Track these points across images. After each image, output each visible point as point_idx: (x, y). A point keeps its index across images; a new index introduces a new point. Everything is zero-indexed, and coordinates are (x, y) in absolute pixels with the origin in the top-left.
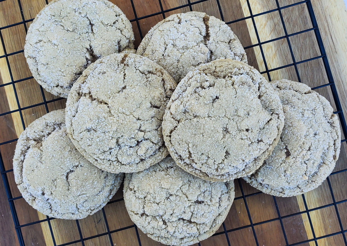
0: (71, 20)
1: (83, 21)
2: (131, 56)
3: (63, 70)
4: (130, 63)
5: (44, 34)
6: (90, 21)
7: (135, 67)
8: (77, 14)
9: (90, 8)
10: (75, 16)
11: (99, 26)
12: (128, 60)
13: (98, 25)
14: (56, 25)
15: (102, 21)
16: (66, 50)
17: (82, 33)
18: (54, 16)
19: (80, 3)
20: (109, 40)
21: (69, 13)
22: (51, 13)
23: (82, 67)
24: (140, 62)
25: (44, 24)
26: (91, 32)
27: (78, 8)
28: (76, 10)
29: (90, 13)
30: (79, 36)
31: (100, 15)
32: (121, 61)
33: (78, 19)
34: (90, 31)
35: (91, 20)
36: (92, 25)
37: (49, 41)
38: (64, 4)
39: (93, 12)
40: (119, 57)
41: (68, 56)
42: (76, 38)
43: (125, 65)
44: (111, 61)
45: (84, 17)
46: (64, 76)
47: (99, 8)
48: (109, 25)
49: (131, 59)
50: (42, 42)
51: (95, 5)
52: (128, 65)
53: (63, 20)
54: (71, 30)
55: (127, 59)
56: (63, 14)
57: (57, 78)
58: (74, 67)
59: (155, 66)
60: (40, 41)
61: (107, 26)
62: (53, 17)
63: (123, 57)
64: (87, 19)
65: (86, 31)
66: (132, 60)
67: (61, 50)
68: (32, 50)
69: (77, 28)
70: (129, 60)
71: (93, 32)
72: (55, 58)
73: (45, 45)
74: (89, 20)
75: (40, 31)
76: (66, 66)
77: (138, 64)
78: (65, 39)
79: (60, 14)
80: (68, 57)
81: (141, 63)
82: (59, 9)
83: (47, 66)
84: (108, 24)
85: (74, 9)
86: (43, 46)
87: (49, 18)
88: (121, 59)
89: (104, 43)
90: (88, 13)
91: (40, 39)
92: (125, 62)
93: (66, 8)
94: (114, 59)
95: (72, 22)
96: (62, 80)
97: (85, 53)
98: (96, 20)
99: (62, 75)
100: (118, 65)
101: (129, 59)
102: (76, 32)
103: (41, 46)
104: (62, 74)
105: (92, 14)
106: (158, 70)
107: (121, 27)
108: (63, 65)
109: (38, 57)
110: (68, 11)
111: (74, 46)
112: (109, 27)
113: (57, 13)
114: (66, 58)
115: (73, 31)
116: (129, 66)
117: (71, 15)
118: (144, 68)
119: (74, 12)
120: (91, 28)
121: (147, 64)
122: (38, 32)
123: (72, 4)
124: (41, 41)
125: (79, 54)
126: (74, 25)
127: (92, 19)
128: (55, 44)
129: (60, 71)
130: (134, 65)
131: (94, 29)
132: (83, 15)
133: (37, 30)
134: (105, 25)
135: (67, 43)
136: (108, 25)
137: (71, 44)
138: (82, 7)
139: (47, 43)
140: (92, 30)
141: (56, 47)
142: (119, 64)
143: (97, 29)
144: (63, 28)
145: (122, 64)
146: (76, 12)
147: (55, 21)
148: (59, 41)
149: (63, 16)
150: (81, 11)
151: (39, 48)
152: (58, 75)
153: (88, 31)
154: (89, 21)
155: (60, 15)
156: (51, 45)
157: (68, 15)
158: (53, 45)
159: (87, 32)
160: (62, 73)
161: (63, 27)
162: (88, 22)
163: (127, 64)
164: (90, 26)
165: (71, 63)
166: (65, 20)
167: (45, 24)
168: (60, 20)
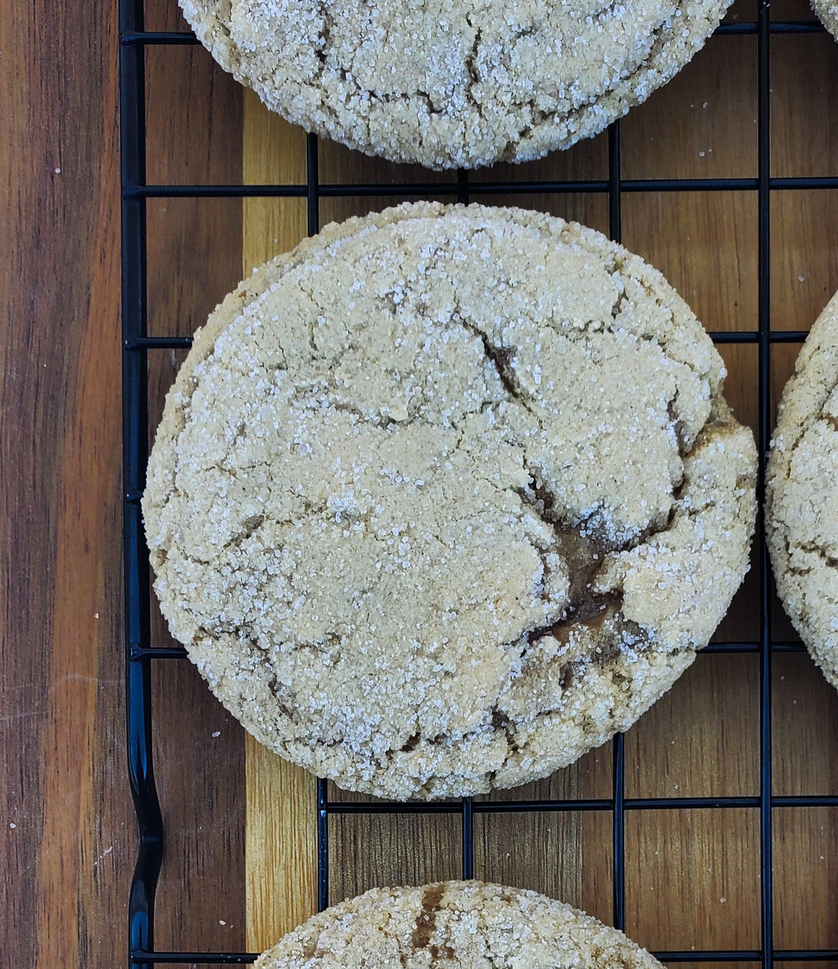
0: (387, 362)
1: (453, 347)
2: (457, 903)
3: (436, 645)
4: (459, 941)
5: (263, 478)
6: (485, 339)
7: (490, 959)
8: (407, 316)
9: (466, 267)
10: (400, 332)
11: (542, 349)
12: (447, 927)
13: (538, 348)
14: (311, 414)
15: (551, 319)
16: (420, 527)
17: (460, 414)
18: (280, 368)
19: (402, 257)
20: (622, 410)
21: (361, 328)
22: (260, 356)
23: (529, 594)
24: (510, 931)
25: (243, 426)
26: (507, 395)
27: (402, 282)
28: (397, 299)
29: (476, 291)
30: (453, 432)
31: (531, 288)
32: (413, 934)
33: (422, 346)
34: (501, 390)
35: (489, 332)
36: (499, 357)
37: (308, 506)
38: (318, 288)
39: (491, 282)
40: (400, 917)
41: (441, 553)
42: (446, 448)
43: (434, 951)
44: (367, 945)
45: (447, 327)
46: (447, 673)
47: (513, 252)
48: (596, 325)
49: (465, 918)
50: (266, 524)
51: (488, 245)
52: (451, 953)
53: (339, 374)
54: (401, 415)
55: (442, 917)
56: (329, 344)
57: (409, 700)
58: (491, 607)
59: (587, 936)
60: (255, 524)
61: (587, 339)
62: (277, 373)
63: (419, 914)
64: (466, 332)
65: (481, 400)
66: (470, 922)
67: (391, 535)
68: (219, 587)
69: (431, 394)
70: (452, 924)
71: (516, 395)
72: (371, 589)
73: (291, 535)
74: (478, 332)
75: (240, 472)
76: (444, 619)
77: (502, 940)
78: (394, 470)
79: (315, 347)
80: (443, 561)
81: (516, 936)
82: (296, 321)
83: (334, 649)
84: (587, 325)
85: (382, 296)
86: (280, 547)
87: (263, 384)
88: (415, 927)
89: (602, 428)
90: (465, 293)
91: (250, 511)
92: (436, 939)
93: (336, 302)
94: (376, 931)
95: (392, 371)
96: (439, 703)
97: (519, 517)
98: (520, 321)
99: (435, 675)
100: (403, 960)
101: (450, 919)
102: (431, 417)
103: (268, 551)
104: (437, 668)
105: (487, 294)
106: (604, 956)
107: (655, 323)
108: (429, 617)
109: (265, 616)
110: (355, 320)
111: (451, 497)
112: (597, 340)
113: (297, 346)
114: (436, 572)
115: (415, 415)
116: (456, 954)
117: (375, 336)
118: (537, 961)
119: (387, 312)
120: (498, 376)
121: (548, 934)
122: (224, 482)
123: (361, 271)
124: (259, 524)
125: (490, 528)
126: (407, 384)
127: (498, 321)
128: (351, 511)
129: (419, 652)
130: (483, 949)
131: (520, 375)
132: (443, 316)
133: (216, 472)
134: (573, 335)
135: (411, 489)
136: (590, 329)
137: (431, 490)
138: (423, 272)
139: (299, 524)
140: (509, 385)
141: (359, 527)
142: (404, 951)
143: (537, 369)
144: (353, 418)
145: (419, 952)
146: (399, 309)
147: (298, 390)
148: (364, 491)
149: (330, 356)
150: (425, 298)
151: (262, 562)
152: (409, 676)
153: (487, 394)
154: (479, 339)
155: (315, 354)
156: (324, 525)
157: (361, 338)
158: (338, 520)
159: (485, 403)
160: (433, 663)
161: (354, 411)
162: (477, 346)
163: (448, 945)
164: (491, 364)
165: (468, 589)
166: (347, 371)
167: (252, 424)
168: (320, 378)
